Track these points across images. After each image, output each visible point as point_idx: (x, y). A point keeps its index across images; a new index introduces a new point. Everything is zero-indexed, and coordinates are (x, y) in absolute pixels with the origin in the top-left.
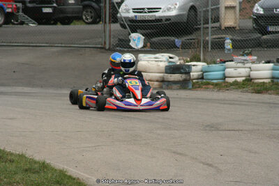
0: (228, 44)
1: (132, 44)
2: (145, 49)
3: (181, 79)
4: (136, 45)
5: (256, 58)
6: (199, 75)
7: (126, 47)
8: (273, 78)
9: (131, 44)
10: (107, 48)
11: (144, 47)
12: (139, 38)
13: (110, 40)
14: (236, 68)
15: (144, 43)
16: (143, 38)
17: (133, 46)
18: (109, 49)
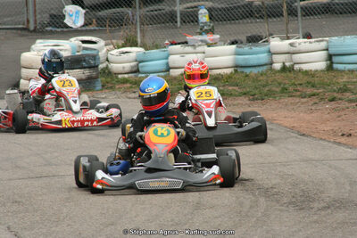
0: (204, 16)
1: (68, 21)
2: (87, 28)
3: (84, 77)
4: (74, 23)
5: (218, 36)
6: (132, 67)
7: (60, 27)
8: (236, 66)
9: (65, 21)
10: (32, 28)
11: (85, 25)
12: (77, 13)
13: (35, 16)
14: (183, 54)
15: (85, 19)
16: (84, 11)
17: (69, 24)
18: (35, 31)
